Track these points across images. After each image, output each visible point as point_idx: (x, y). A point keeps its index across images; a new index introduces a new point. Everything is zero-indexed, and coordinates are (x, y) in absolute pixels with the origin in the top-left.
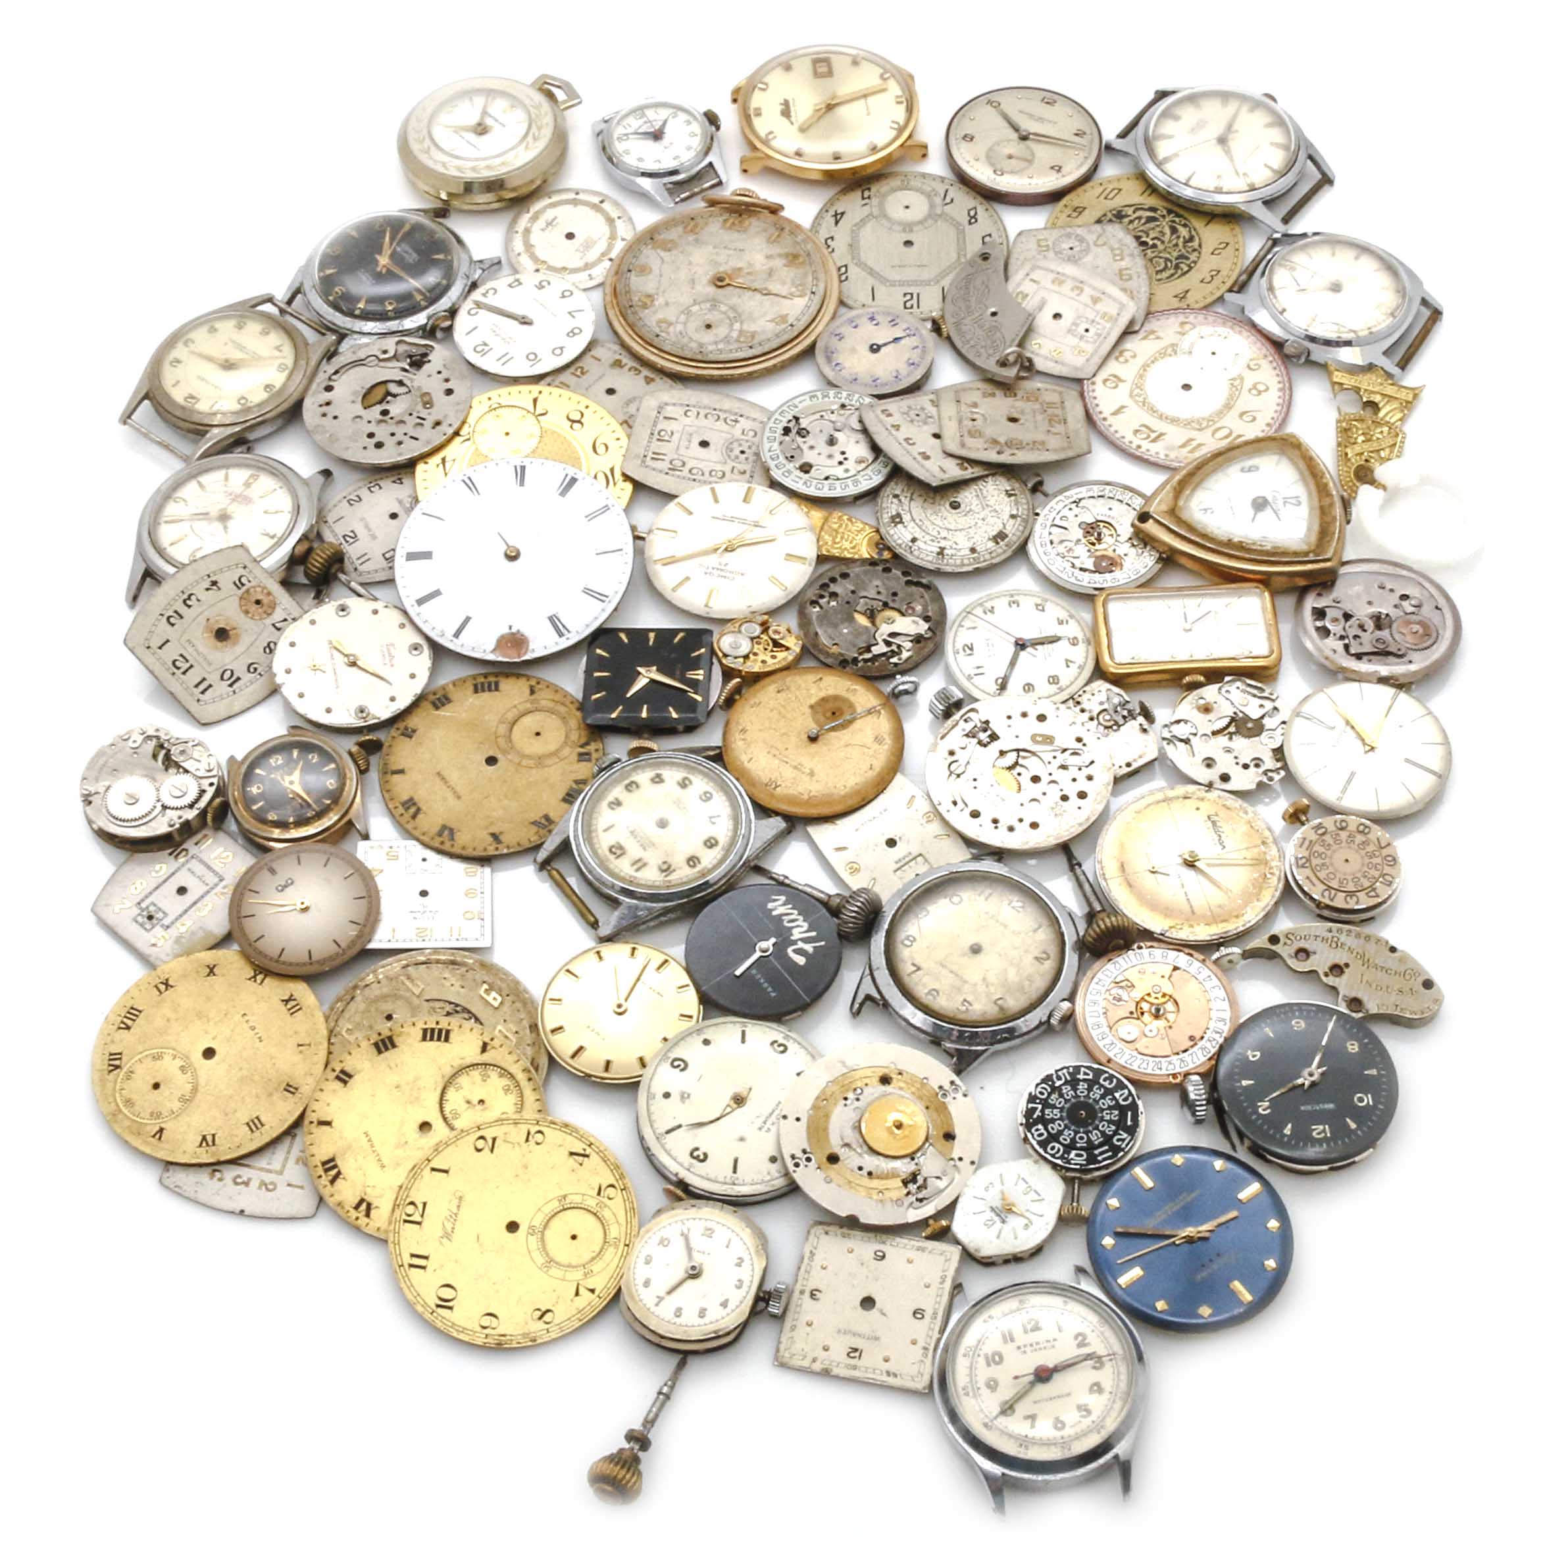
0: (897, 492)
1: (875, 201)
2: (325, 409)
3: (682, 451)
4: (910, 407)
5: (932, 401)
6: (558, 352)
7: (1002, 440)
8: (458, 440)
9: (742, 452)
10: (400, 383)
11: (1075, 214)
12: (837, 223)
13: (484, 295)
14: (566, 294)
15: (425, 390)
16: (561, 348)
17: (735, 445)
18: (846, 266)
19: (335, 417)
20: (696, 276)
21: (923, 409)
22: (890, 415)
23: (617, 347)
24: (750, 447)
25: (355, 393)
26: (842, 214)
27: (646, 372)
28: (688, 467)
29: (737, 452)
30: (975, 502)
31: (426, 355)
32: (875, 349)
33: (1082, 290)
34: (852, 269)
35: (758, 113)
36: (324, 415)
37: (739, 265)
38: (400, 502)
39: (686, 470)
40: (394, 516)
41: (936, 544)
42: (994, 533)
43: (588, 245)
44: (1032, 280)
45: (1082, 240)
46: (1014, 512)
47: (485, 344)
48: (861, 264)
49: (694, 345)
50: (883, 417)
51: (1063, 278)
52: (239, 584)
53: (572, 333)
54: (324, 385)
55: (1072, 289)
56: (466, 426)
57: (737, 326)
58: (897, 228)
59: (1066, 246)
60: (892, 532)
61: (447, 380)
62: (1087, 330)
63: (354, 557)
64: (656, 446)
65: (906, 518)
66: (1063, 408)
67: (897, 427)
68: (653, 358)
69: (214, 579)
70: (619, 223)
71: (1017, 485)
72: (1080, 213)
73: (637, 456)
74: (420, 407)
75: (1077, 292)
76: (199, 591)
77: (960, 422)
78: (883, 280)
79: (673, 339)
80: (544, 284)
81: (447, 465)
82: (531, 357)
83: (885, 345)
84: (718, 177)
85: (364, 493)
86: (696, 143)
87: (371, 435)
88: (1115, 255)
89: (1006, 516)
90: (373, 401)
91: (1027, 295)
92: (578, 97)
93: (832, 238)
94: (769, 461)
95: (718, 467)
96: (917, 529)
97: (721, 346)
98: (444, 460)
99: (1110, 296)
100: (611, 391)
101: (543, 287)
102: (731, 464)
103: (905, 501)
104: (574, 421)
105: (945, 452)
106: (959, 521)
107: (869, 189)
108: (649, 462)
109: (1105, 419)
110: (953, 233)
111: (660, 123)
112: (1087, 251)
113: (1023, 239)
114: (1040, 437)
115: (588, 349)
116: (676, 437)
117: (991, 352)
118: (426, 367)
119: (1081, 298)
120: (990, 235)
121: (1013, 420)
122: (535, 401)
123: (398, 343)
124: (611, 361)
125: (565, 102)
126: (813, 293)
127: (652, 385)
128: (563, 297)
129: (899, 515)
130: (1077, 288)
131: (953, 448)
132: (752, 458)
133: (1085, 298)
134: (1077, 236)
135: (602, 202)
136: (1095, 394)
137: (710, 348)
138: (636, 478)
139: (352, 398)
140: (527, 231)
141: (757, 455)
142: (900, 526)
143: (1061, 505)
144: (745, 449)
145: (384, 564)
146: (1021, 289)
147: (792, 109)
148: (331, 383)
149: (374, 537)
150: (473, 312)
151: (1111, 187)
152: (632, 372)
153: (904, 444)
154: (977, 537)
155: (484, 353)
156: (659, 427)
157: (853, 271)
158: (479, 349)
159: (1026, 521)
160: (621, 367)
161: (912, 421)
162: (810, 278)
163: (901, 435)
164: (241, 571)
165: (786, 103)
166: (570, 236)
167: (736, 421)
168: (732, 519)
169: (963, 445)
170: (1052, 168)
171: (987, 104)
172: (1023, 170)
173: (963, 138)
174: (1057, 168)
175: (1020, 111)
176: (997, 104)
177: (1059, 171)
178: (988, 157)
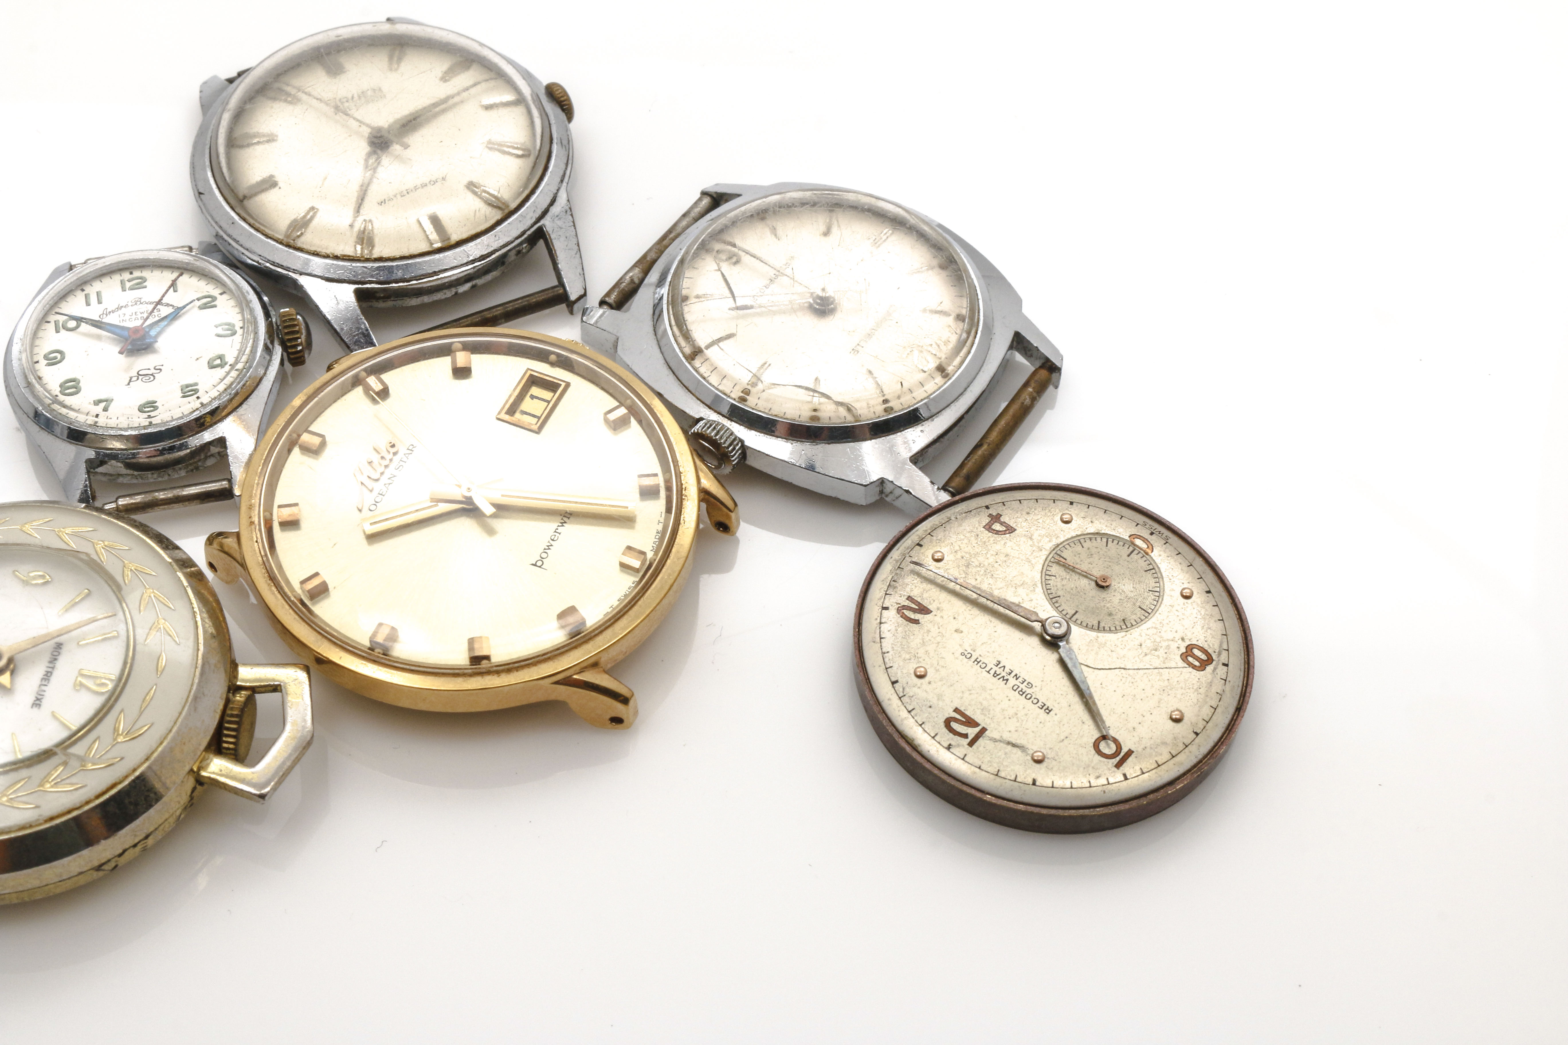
170: (1010, 530)
171: (1130, 753)
172: (1079, 540)
173: (1210, 660)
174: (997, 527)
175: (1048, 711)
176: (1103, 746)
177: (996, 518)
178: (1158, 594)
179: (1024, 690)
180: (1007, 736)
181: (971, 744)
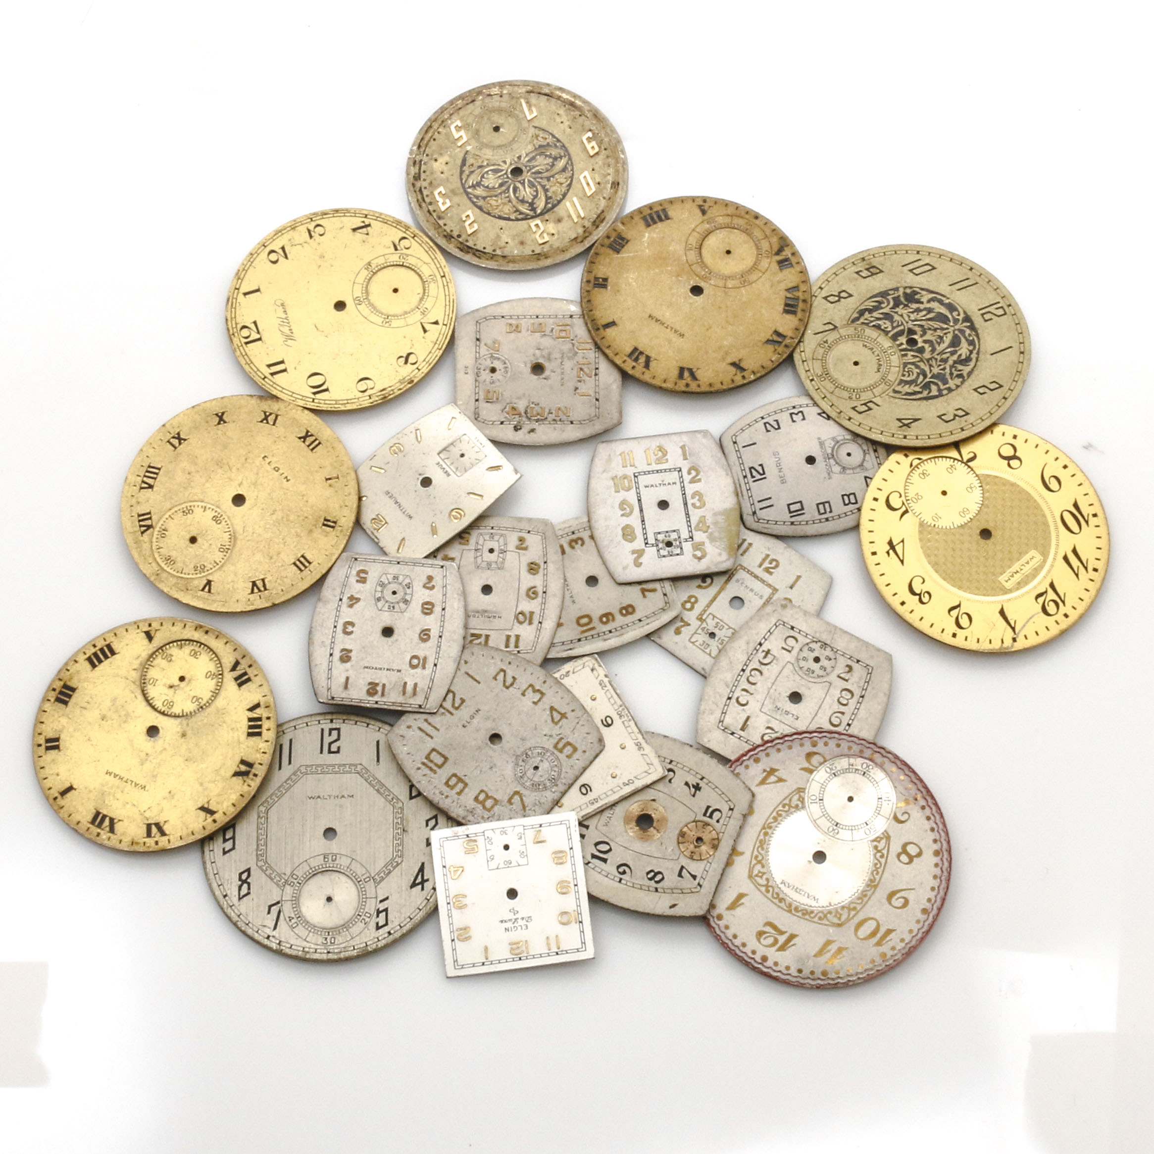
1: (371, 907)
26: (414, 885)
48: (393, 800)
58: (344, 862)
78: (365, 774)
110: (272, 853)
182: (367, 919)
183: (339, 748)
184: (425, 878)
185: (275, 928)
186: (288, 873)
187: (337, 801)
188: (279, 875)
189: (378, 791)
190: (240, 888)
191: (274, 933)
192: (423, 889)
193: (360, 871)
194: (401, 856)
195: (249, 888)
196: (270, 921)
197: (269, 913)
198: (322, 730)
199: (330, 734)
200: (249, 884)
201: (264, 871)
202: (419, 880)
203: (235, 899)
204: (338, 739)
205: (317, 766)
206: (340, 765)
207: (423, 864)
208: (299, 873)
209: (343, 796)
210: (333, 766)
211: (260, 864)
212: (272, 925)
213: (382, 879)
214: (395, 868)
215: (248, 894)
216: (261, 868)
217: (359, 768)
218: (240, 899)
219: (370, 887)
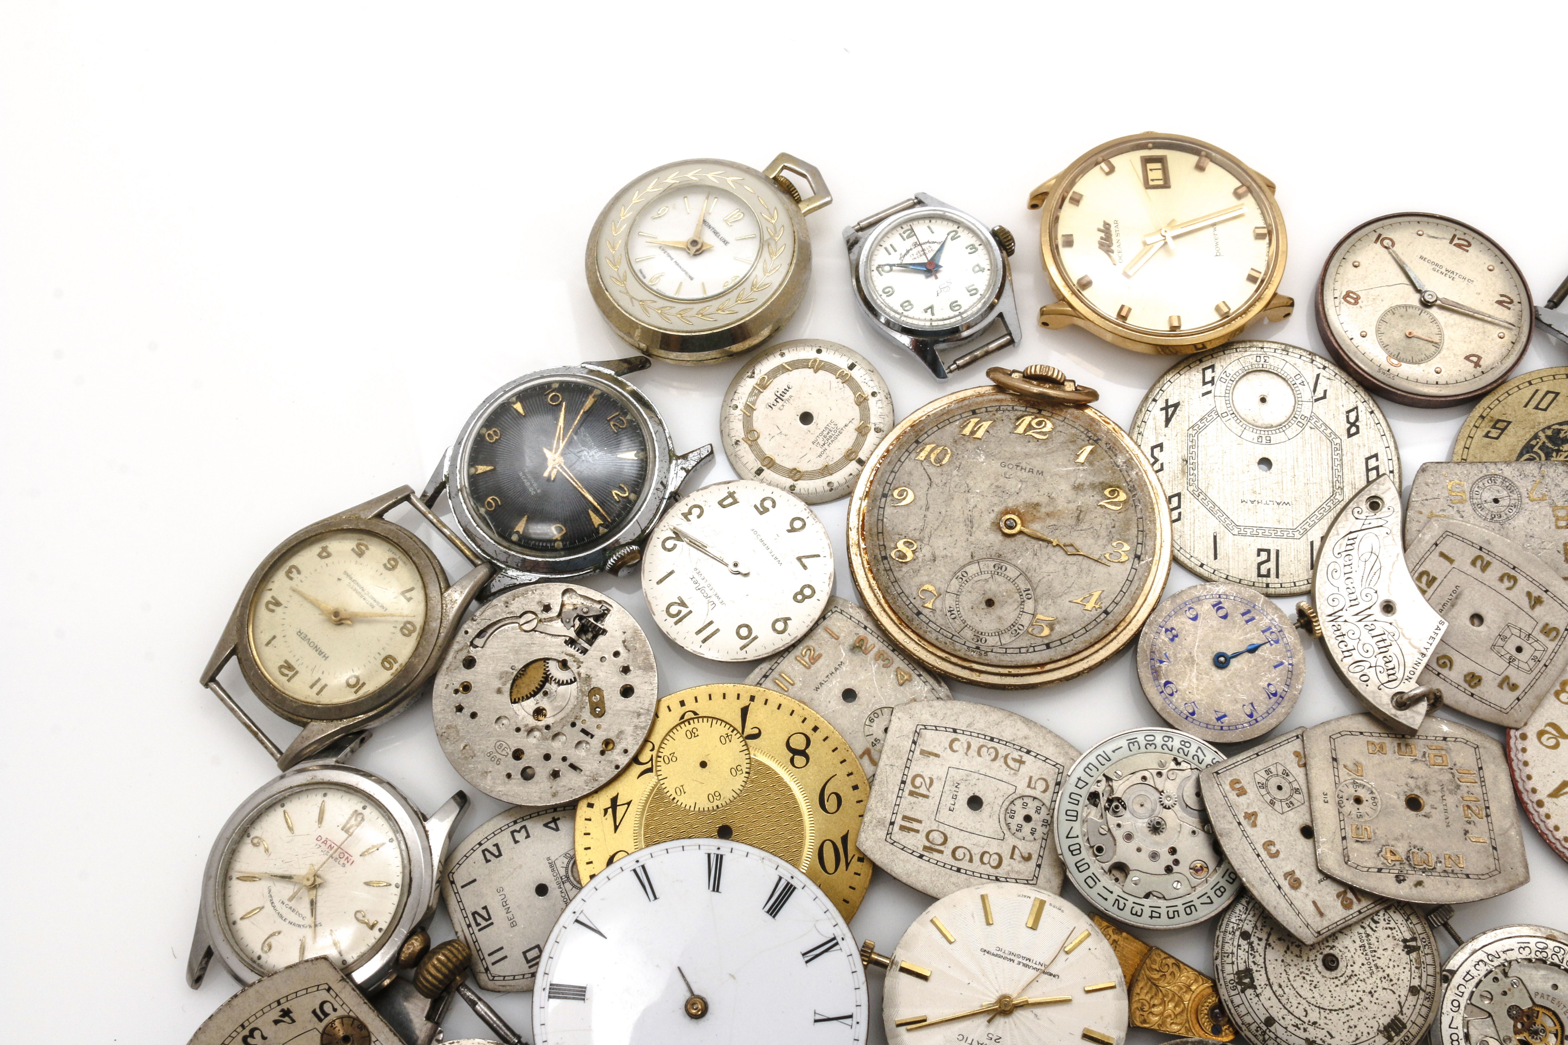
0: (1248, 927)
1: (1219, 388)
2: (461, 698)
3: (944, 812)
4: (1268, 772)
5: (1296, 754)
6: (780, 626)
7: (1401, 849)
8: (637, 769)
9: (1028, 819)
10: (564, 665)
11: (1494, 433)
12: (1168, 421)
13: (686, 516)
14: (798, 524)
15: (594, 683)
16: (786, 620)
17: (1019, 803)
18: (1179, 495)
19: (474, 715)
20: (976, 514)
21: (1286, 773)
22: (1242, 792)
23: (860, 615)
24: (1038, 810)
25: (502, 676)
26: (1176, 406)
27: (898, 662)
28: (951, 845)
29: (1019, 819)
30: (1360, 959)
31: (600, 617)
32: (1221, 661)
33: (1516, 581)
34: (1187, 498)
35: (1069, 242)
36: (460, 709)
37: (1035, 500)
38: (552, 865)
39: (948, 851)
40: (542, 890)
41: (1300, 1033)
42: (1386, 1020)
43: (830, 435)
44: (1442, 555)
45: (1511, 488)
46: (1416, 982)
47: (683, 604)
48: (1198, 494)
49: (968, 634)
50: (1232, 796)
51: (1487, 558)
52: (320, 1013)
53: (801, 596)
54: (463, 655)
55: (1501, 579)
56: (650, 746)
57: (1029, 606)
58: (1250, 435)
59: (1488, 496)
60: (1237, 1000)
61: (626, 670)
62: (1519, 649)
63: (486, 952)
64: (908, 805)
65: (1260, 979)
66: (1483, 781)
67: (1252, 816)
68: (912, 647)
69: (285, 1006)
70: (872, 401)
71: (1419, 929)
72: (1503, 430)
73: (880, 822)
74: (586, 714)
75: (1507, 584)
76: (265, 1024)
77: (1340, 805)
78: (1230, 525)
79: (940, 621)
80: (768, 504)
81: (620, 811)
82: (744, 632)
83: (1236, 655)
84: (1010, 334)
85: (505, 839)
86: (983, 281)
87: (518, 754)
88: (1558, 519)
89: (1404, 992)
90: (525, 692)
91: (1434, 579)
92: (827, 193)
93: (1161, 446)
94: (1067, 854)
95: (994, 847)
96: (1274, 999)
97: (1006, 639)
98: (614, 801)
99: (1554, 597)
100: (849, 695)
101: (766, 510)
102: (1011, 841)
103: (1260, 947)
104: (795, 752)
105: (1320, 871)
106: (1338, 992)
107: (1212, 367)
108: (897, 835)
109: (1540, 804)
110: (1325, 450)
111: (936, 247)
112: (1517, 507)
113: (1428, 477)
114: (1453, 845)
115: (823, 617)
116: (937, 787)
117: (1384, 678)
118: (601, 639)
119: (1511, 594)
120: (1376, 456)
121: (1414, 803)
122: (745, 711)
123: (565, 592)
124: (851, 640)
125: (810, 200)
126: (1138, 557)
127: (907, 688)
128: (792, 530)
129: (1248, 972)
130: (1510, 577)
131: (1333, 864)
132: (1041, 830)
133: (1518, 594)
134: (1505, 479)
135: (852, 367)
136: (1526, 757)
137: (992, 641)
138: (878, 863)
139: (497, 684)
140: (750, 408)
141: (1048, 824)
142: (1249, 992)
143: (1483, 969)
144: (1032, 813)
145: (524, 968)
146: (1426, 567)
147: (1114, 238)
148: (473, 652)
149: (513, 924)
150: (669, 544)
151: (1544, 388)
152: (881, 662)
153: (1264, 854)
154: (1362, 1027)
155: (679, 619)
156: (915, 769)
157: (1189, 504)
158: (674, 610)
159: (1430, 997)
160: (866, 653)
161: (1272, 803)
162: (1134, 531)
163: (1259, 836)
164: (323, 995)
165: (1106, 229)
166: (806, 418)
167: (1021, 762)
168: (1010, 958)
169: (1346, 859)
170: (1467, 358)
171: (1376, 242)
172: (1428, 358)
173: (1344, 298)
174: (1475, 359)
175: (1421, 257)
176: (1390, 243)
177: (1477, 365)
178: (1379, 332)
179: (1436, 267)
180: (1438, 241)
181: (1454, 236)
182: (1224, 376)
183: (1259, 555)
184: (1164, 411)
185: (1318, 376)
186: (1307, 428)
187: (1258, 498)
188: (1317, 427)
189: (1215, 505)
190: (1357, 419)
191: (1318, 371)
192: (1167, 401)
193: (1233, 423)
194: (1189, 435)
195: (1348, 417)
196: (1323, 384)
197: (1325, 391)
198: (1277, 576)
199: (1269, 570)
200: (1348, 422)
201: (1332, 432)
202: (1170, 410)
203: (1362, 407)
204: (1260, 565)
205: (1281, 537)
206: (1257, 535)
207: (1166, 426)
208: (1294, 429)
209: (1252, 502)
210: (1264, 536)
211: (1338, 441)
212: (1321, 379)
213: (1209, 414)
214: (1196, 424)
215: (1348, 412)
216: (1337, 437)
217: (1236, 531)
218: (1356, 408)
219: (1222, 407)
